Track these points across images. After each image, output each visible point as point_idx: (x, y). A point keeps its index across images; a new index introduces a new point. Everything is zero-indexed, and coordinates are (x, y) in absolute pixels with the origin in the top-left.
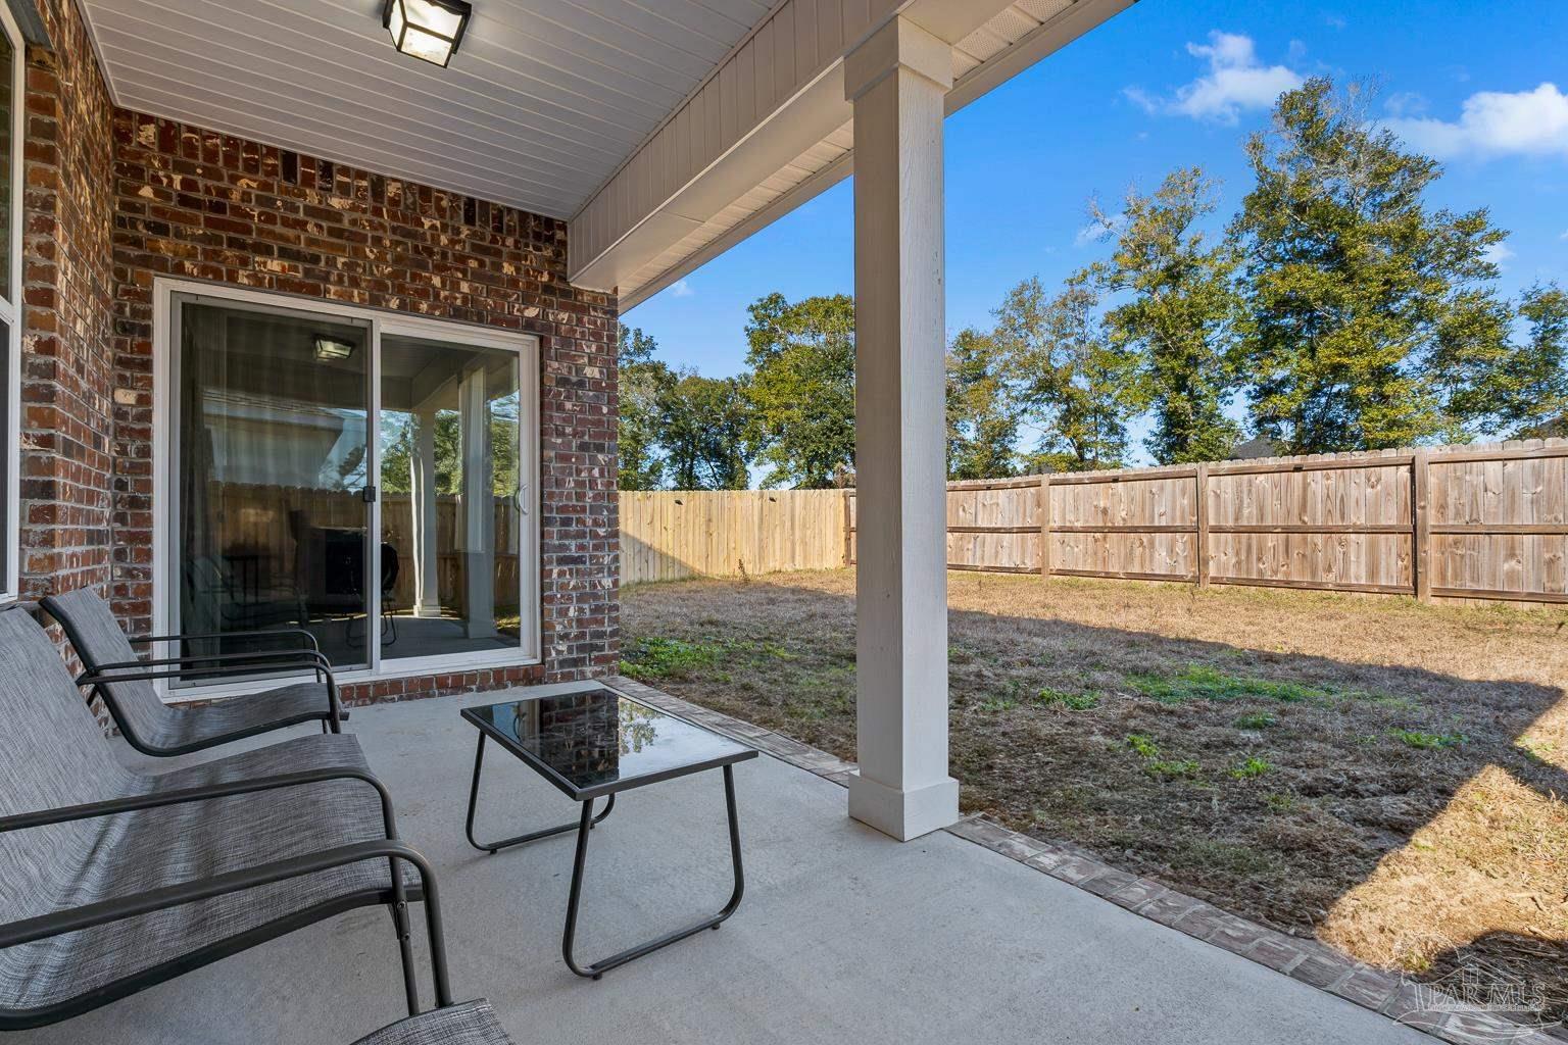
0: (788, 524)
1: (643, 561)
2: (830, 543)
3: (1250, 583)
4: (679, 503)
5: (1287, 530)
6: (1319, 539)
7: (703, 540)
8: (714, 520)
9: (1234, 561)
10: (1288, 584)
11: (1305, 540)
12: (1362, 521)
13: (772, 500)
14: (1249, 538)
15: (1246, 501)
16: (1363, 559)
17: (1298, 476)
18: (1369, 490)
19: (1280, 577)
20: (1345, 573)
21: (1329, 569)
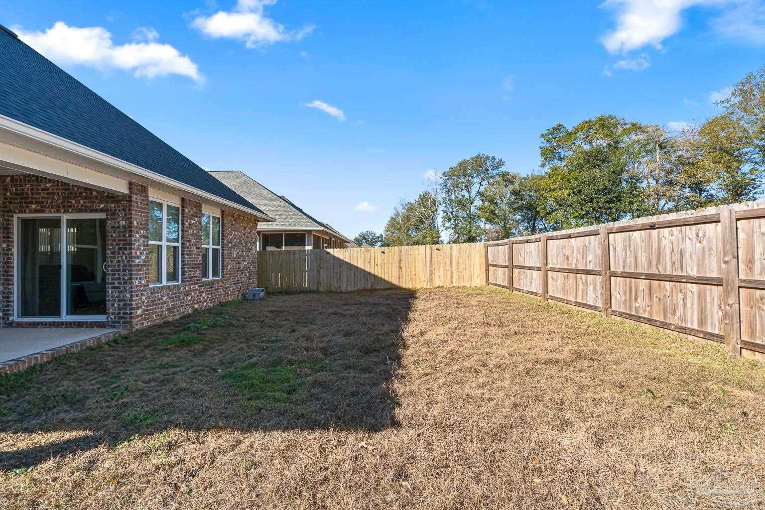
0: (448, 262)
1: (366, 280)
2: (477, 272)
3: (630, 316)
4: (384, 253)
5: (650, 277)
6: (668, 285)
7: (397, 270)
8: (403, 260)
9: (623, 298)
10: (650, 321)
11: (660, 285)
12: (694, 273)
13: (438, 249)
14: (631, 282)
15: (628, 253)
16: (696, 307)
17: (654, 232)
18: (698, 245)
19: (646, 315)
20: (683, 318)
21: (674, 313)
